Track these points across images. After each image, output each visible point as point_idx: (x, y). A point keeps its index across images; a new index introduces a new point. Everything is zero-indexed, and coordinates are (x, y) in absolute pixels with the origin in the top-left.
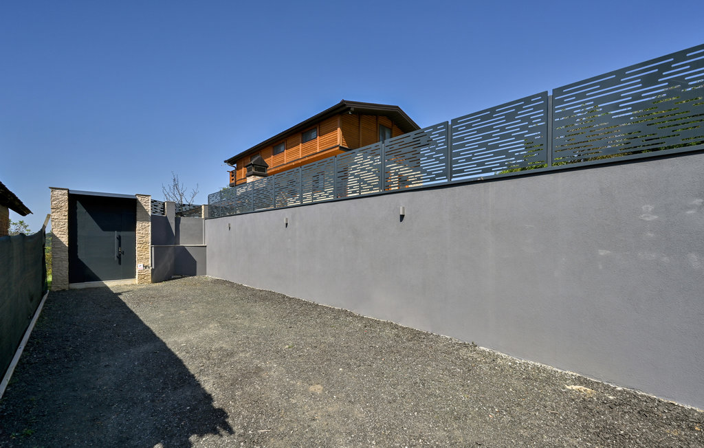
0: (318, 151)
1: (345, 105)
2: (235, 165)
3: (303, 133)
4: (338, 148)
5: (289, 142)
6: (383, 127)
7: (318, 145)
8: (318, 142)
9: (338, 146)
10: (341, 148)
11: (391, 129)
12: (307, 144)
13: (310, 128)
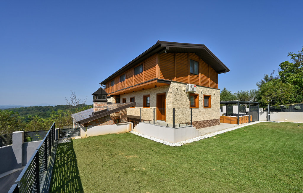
0: (143, 82)
1: (160, 45)
2: (105, 86)
3: (134, 68)
4: (156, 81)
5: (128, 74)
6: (193, 61)
7: (143, 77)
8: (143, 75)
9: (156, 79)
10: (159, 81)
11: (198, 62)
12: (137, 76)
13: (138, 65)
